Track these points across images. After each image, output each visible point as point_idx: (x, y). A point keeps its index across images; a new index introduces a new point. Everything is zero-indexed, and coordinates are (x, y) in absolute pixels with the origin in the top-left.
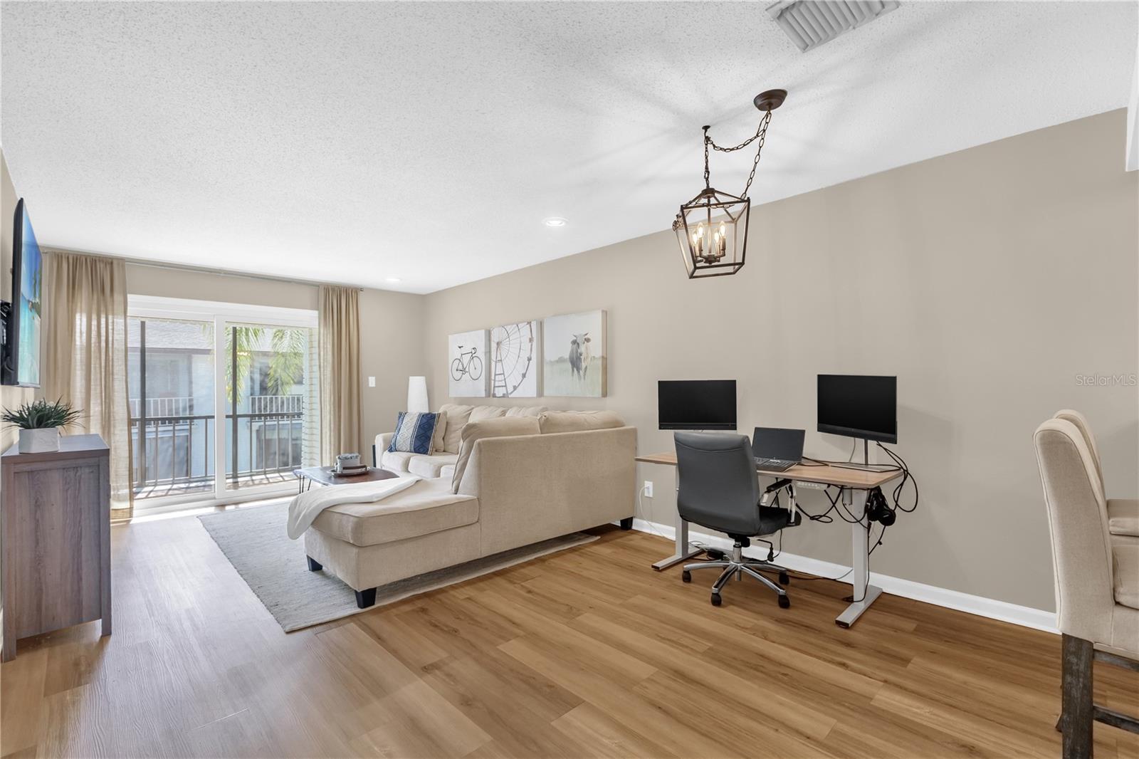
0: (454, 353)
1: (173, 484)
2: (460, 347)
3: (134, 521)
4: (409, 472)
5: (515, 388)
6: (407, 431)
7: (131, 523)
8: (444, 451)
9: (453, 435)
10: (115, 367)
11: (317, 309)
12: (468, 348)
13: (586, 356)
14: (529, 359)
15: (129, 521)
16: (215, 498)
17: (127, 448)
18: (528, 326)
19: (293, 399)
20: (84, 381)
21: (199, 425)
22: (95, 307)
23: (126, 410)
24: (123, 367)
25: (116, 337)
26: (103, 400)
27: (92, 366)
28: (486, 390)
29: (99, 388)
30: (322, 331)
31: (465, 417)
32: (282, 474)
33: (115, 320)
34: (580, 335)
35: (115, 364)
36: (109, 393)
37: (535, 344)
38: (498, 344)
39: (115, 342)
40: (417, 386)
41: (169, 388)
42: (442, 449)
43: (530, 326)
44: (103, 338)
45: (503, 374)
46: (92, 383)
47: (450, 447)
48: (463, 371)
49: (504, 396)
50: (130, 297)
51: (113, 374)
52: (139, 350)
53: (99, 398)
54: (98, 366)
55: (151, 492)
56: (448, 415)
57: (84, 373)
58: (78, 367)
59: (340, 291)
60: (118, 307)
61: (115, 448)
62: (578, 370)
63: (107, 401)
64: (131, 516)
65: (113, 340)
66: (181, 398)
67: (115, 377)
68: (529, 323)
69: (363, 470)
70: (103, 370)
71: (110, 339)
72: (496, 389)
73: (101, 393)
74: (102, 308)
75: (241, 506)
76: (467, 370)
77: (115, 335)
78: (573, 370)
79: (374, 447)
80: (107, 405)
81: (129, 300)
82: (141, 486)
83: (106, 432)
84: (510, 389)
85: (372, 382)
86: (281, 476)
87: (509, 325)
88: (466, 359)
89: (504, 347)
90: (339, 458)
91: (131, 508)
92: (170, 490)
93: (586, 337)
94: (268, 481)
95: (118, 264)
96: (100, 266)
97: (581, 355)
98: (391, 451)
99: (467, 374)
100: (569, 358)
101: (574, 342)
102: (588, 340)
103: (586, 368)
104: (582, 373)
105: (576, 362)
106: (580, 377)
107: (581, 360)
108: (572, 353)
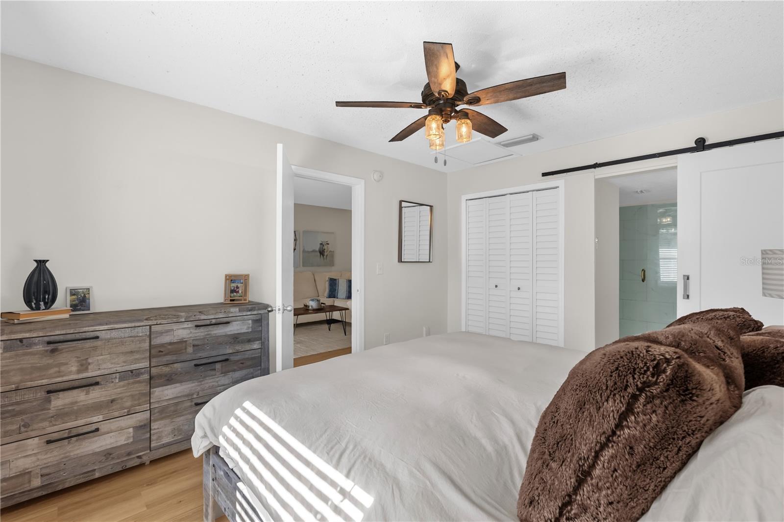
13: (327, 250)
34: (324, 241)
37: (298, 242)
62: (323, 256)
78: (320, 256)
93: (327, 242)
97: (325, 249)
100: (319, 250)
101: (321, 244)
102: (328, 244)
103: (327, 255)
104: (325, 257)
105: (322, 252)
106: (324, 259)
107: (324, 252)
108: (320, 248)
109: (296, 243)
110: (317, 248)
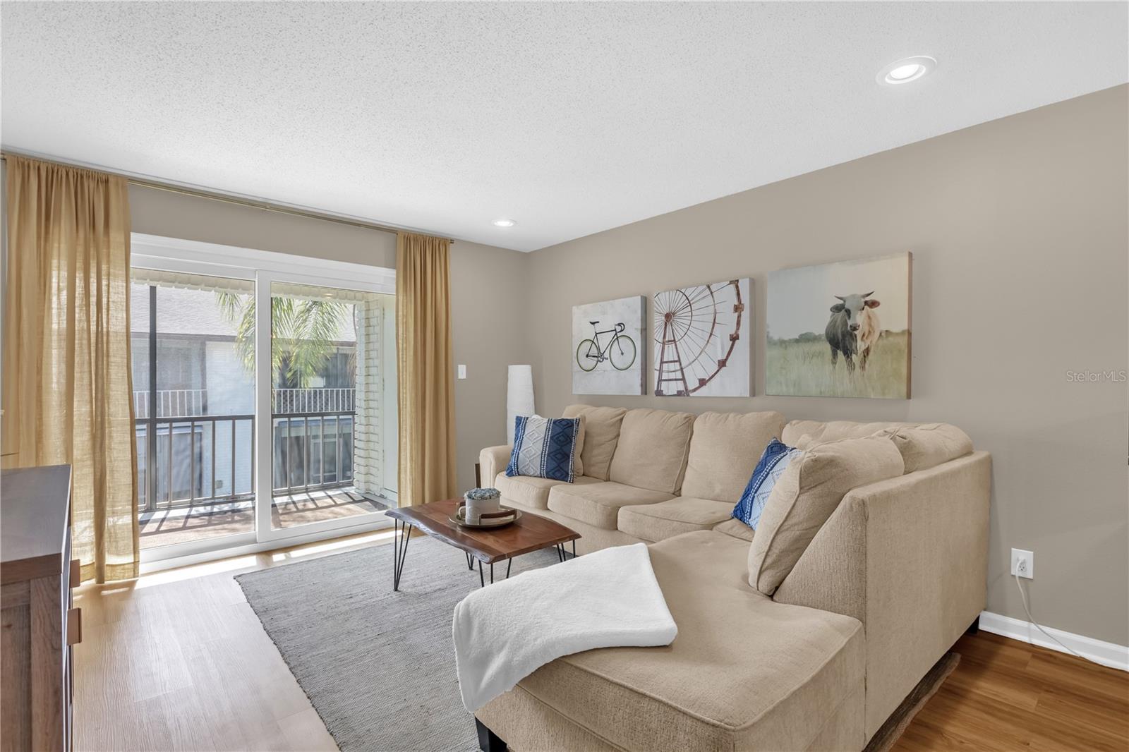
0: (582, 330)
1: (191, 506)
2: (593, 323)
3: (141, 583)
4: (548, 509)
5: (703, 382)
6: (535, 445)
7: (137, 586)
8: (584, 475)
9: (595, 452)
10: (111, 345)
11: (394, 268)
12: (608, 323)
13: (866, 329)
14: (734, 338)
15: (131, 584)
16: (255, 541)
17: (129, 470)
18: (733, 286)
19: (315, 392)
20: (63, 366)
21: (224, 428)
22: (80, 249)
23: (128, 411)
24: (125, 346)
25: (113, 297)
26: (94, 395)
27: (76, 342)
28: (642, 385)
29: (86, 376)
30: (401, 298)
31: (613, 425)
32: (330, 493)
33: (111, 270)
34: (853, 296)
35: (112, 339)
36: (103, 385)
37: (746, 314)
38: (668, 317)
39: (111, 304)
40: (520, 378)
41: (180, 380)
42: (582, 472)
43: (737, 287)
44: (93, 300)
45: (679, 361)
46: (77, 369)
47: (593, 469)
48: (600, 357)
49: (679, 394)
50: (135, 238)
51: (108, 356)
52: (148, 336)
53: (87, 393)
54: (85, 342)
55: (163, 520)
56: (587, 421)
57: (64, 353)
58: (54, 344)
59: (425, 242)
60: (117, 253)
61: (112, 471)
62: (848, 353)
63: (99, 396)
64: (135, 574)
65: (108, 301)
66: (193, 391)
67: (112, 359)
68: (735, 283)
69: (511, 518)
70: (93, 349)
71: (104, 300)
72: (664, 384)
73: (91, 385)
74: (92, 252)
75: (295, 554)
76: (606, 355)
77: (111, 294)
78: (835, 355)
79: (478, 466)
80: (99, 404)
81: (132, 242)
82: (150, 510)
83: (98, 446)
84: (693, 383)
85: (462, 372)
86: (330, 497)
87: (691, 286)
88: (604, 341)
89: (681, 321)
90: (470, 497)
91: (136, 563)
92: (188, 517)
93: (868, 299)
94: (316, 504)
95: (117, 184)
96: (89, 185)
97: (855, 328)
98: (510, 474)
99: (607, 362)
100: (827, 334)
101: (837, 309)
102: (873, 304)
103: (867, 351)
104: (857, 358)
105: (841, 340)
106: (851, 366)
107: (854, 338)
108: (833, 324)
109: (739, 317)
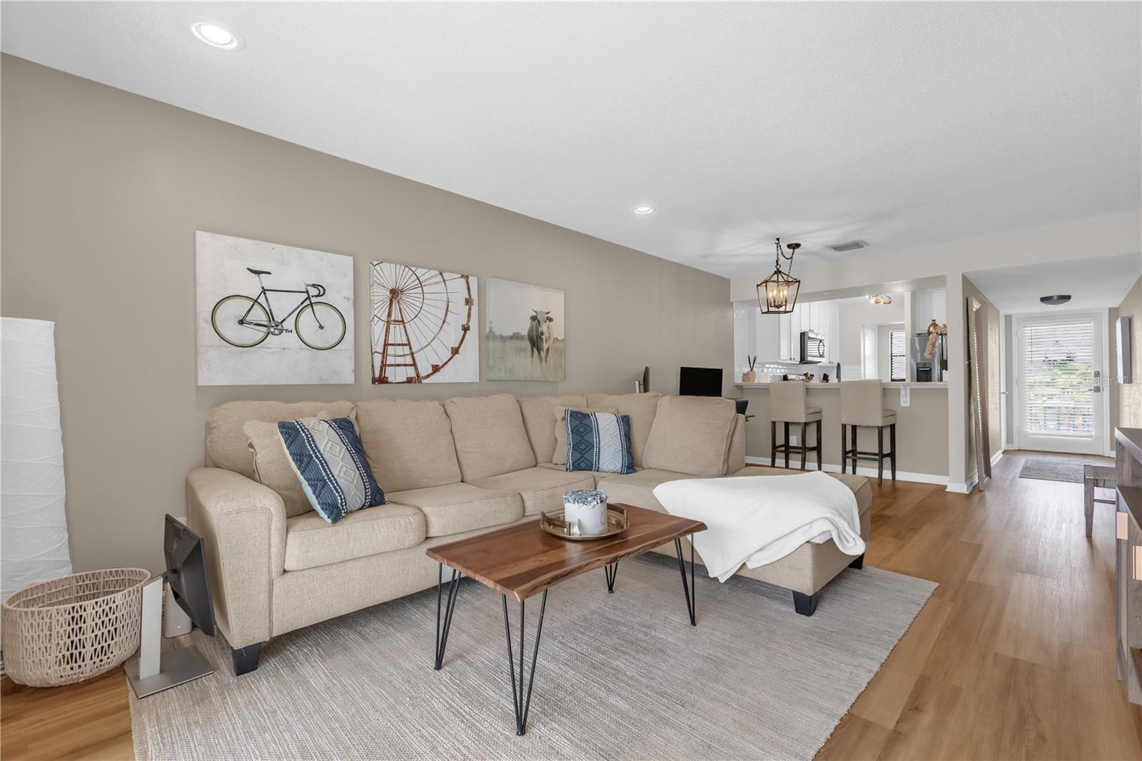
0: (229, 278)
2: (257, 273)
5: (436, 369)
12: (291, 279)
13: (547, 335)
14: (466, 329)
18: (464, 280)
28: (354, 371)
34: (541, 312)
37: (475, 308)
38: (394, 293)
43: (467, 282)
45: (409, 344)
48: (273, 327)
49: (410, 380)
62: (539, 351)
68: (466, 277)
72: (389, 369)
76: (288, 326)
78: (532, 351)
84: (425, 369)
87: (422, 268)
88: (282, 304)
89: (410, 302)
93: (548, 315)
97: (542, 334)
99: (289, 337)
100: (529, 335)
101: (534, 318)
102: (550, 320)
103: (548, 349)
104: (543, 354)
105: (535, 341)
106: (541, 359)
107: (542, 339)
108: (531, 330)
109: (470, 309)
110: (524, 328)
